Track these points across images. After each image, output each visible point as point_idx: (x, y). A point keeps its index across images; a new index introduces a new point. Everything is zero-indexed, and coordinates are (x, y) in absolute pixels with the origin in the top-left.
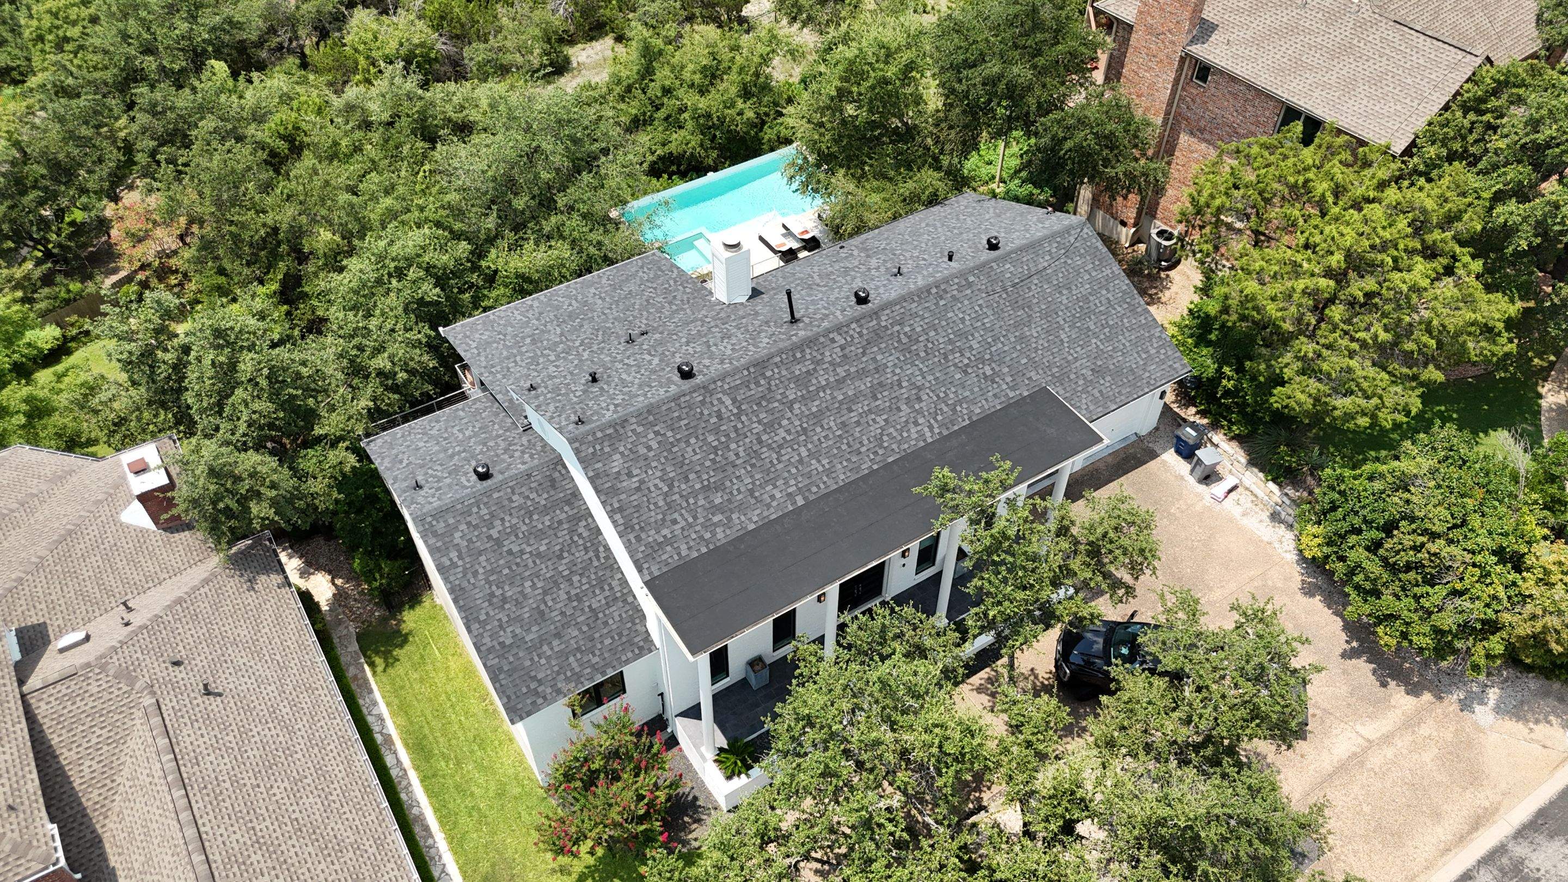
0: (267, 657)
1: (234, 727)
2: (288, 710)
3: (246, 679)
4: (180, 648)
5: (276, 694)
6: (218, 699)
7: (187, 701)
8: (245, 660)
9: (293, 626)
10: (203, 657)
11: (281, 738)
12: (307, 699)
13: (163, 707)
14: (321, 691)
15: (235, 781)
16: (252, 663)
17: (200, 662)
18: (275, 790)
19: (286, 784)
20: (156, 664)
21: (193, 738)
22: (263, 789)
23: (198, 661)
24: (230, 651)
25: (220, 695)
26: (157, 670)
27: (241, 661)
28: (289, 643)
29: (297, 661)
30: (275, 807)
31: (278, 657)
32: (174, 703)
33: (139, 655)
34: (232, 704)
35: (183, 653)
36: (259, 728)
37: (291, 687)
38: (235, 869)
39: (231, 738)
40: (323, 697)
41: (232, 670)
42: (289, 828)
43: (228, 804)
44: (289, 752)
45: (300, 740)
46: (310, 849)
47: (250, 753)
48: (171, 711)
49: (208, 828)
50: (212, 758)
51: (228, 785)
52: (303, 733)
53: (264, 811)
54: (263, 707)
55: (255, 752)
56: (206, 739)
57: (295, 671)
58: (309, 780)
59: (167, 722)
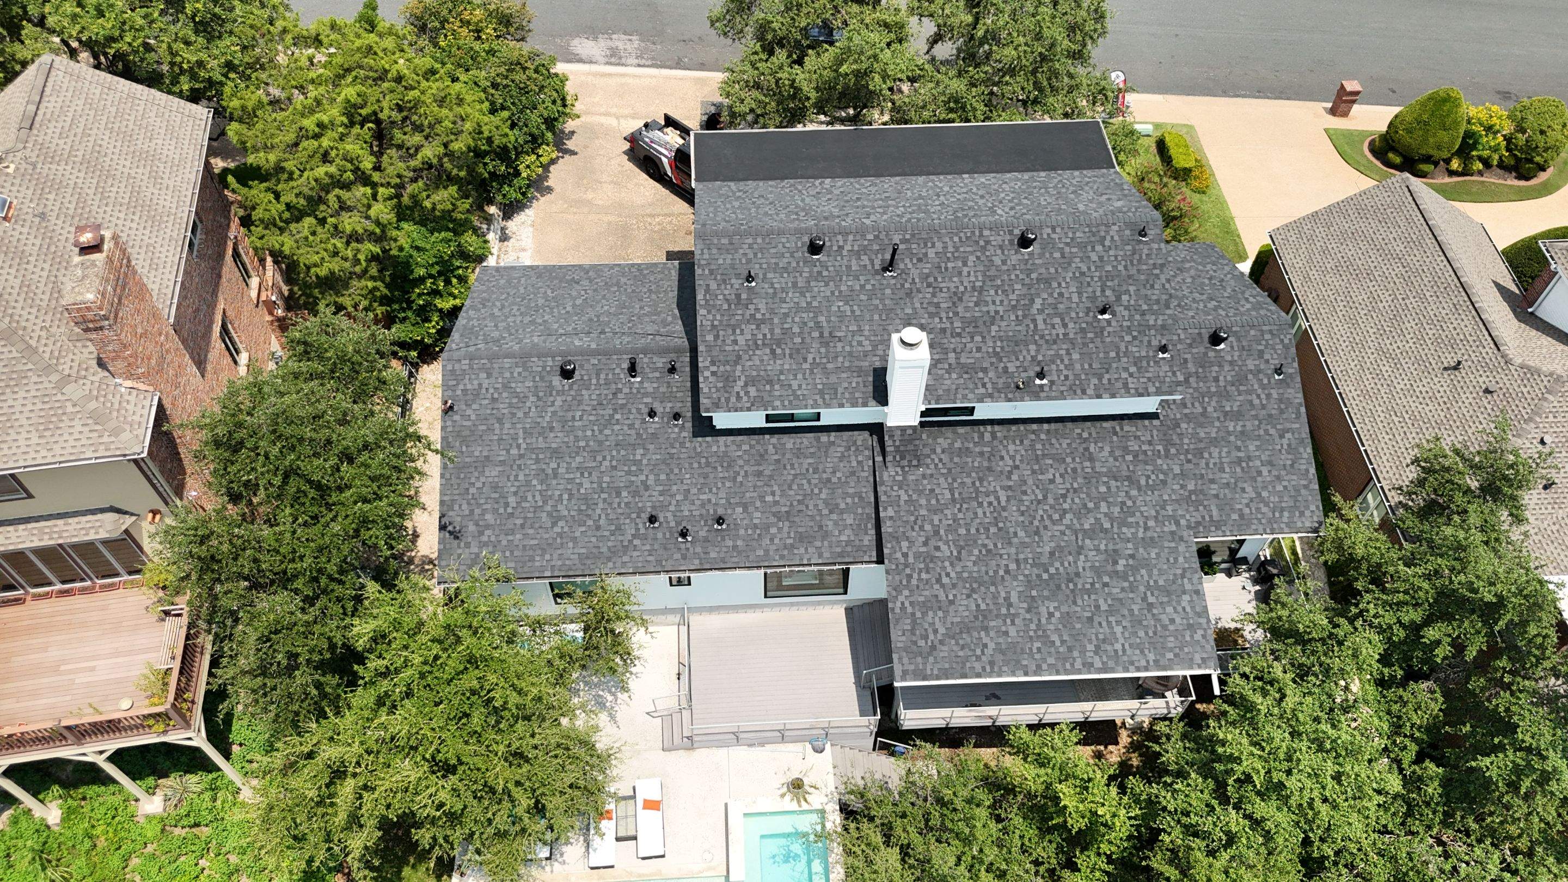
0: (1406, 416)
1: (1429, 342)
2: (1384, 369)
3: (1424, 390)
4: (1489, 407)
5: (1395, 381)
6: (1446, 365)
7: (1473, 355)
8: (1427, 409)
9: (1384, 458)
10: (1467, 402)
11: (1388, 342)
12: (1367, 383)
13: (1492, 346)
14: (1355, 394)
15: (1422, 298)
16: (1420, 407)
17: (1467, 398)
18: (1389, 299)
19: (1381, 305)
20: (1508, 383)
21: (1462, 324)
22: (1400, 297)
23: (1470, 396)
24: (1442, 414)
25: (1445, 369)
26: (1505, 378)
27: (1431, 407)
28: (1387, 437)
29: (1378, 420)
30: (1388, 286)
31: (1396, 419)
32: (1484, 351)
33: (1525, 390)
34: (1433, 362)
35: (1485, 402)
36: (1407, 346)
37: (1382, 391)
38: (1414, 237)
39: (1430, 332)
40: (1353, 389)
41: (1438, 395)
42: (1376, 274)
43: (1426, 280)
44: (1381, 332)
45: (1371, 344)
46: (1360, 263)
47: (1413, 324)
48: (1485, 343)
49: (1439, 259)
50: (1444, 312)
51: (1428, 294)
52: (1369, 351)
53: (1397, 281)
54: (1405, 366)
55: (1408, 325)
56: (1451, 327)
57: (1379, 409)
58: (1362, 312)
59: (1486, 333)
